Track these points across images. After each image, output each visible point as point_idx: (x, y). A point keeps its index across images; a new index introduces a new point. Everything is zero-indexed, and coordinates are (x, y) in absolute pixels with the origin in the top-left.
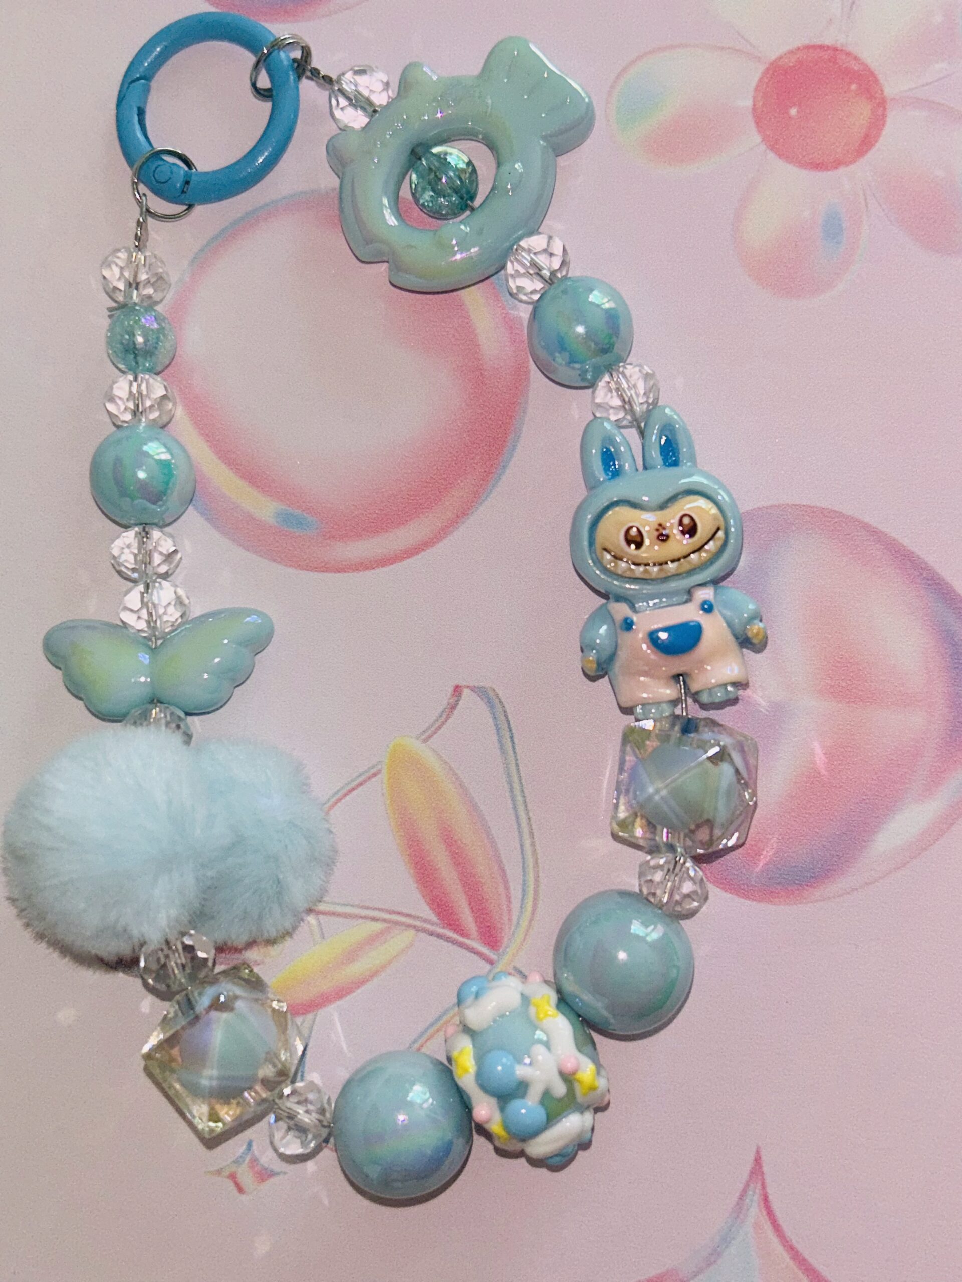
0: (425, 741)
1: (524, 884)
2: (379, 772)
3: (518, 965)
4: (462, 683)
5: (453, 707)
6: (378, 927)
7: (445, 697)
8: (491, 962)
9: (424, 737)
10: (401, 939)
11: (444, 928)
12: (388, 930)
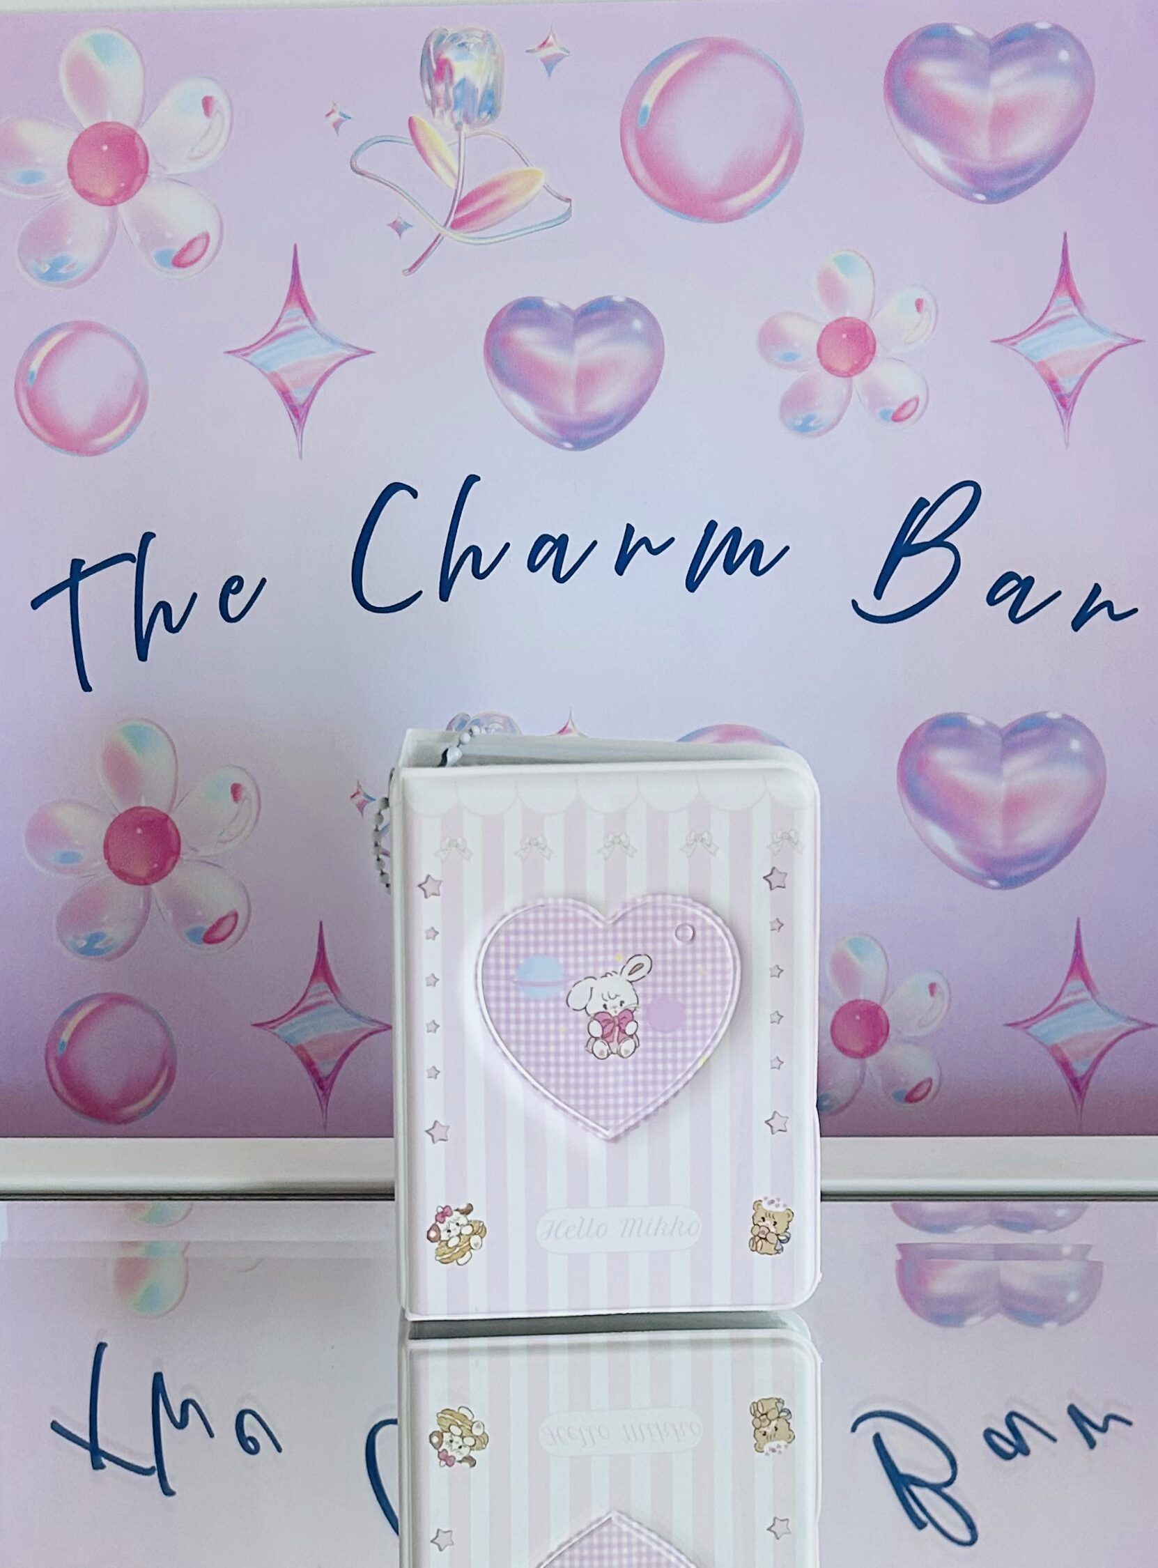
0: (544, 187)
1: (482, 238)
2: (527, 166)
3: (443, 240)
5: (559, 198)
6: (456, 172)
7: (564, 195)
8: (445, 225)
9: (546, 185)
10: (451, 183)
11: (458, 202)
12: (454, 175)
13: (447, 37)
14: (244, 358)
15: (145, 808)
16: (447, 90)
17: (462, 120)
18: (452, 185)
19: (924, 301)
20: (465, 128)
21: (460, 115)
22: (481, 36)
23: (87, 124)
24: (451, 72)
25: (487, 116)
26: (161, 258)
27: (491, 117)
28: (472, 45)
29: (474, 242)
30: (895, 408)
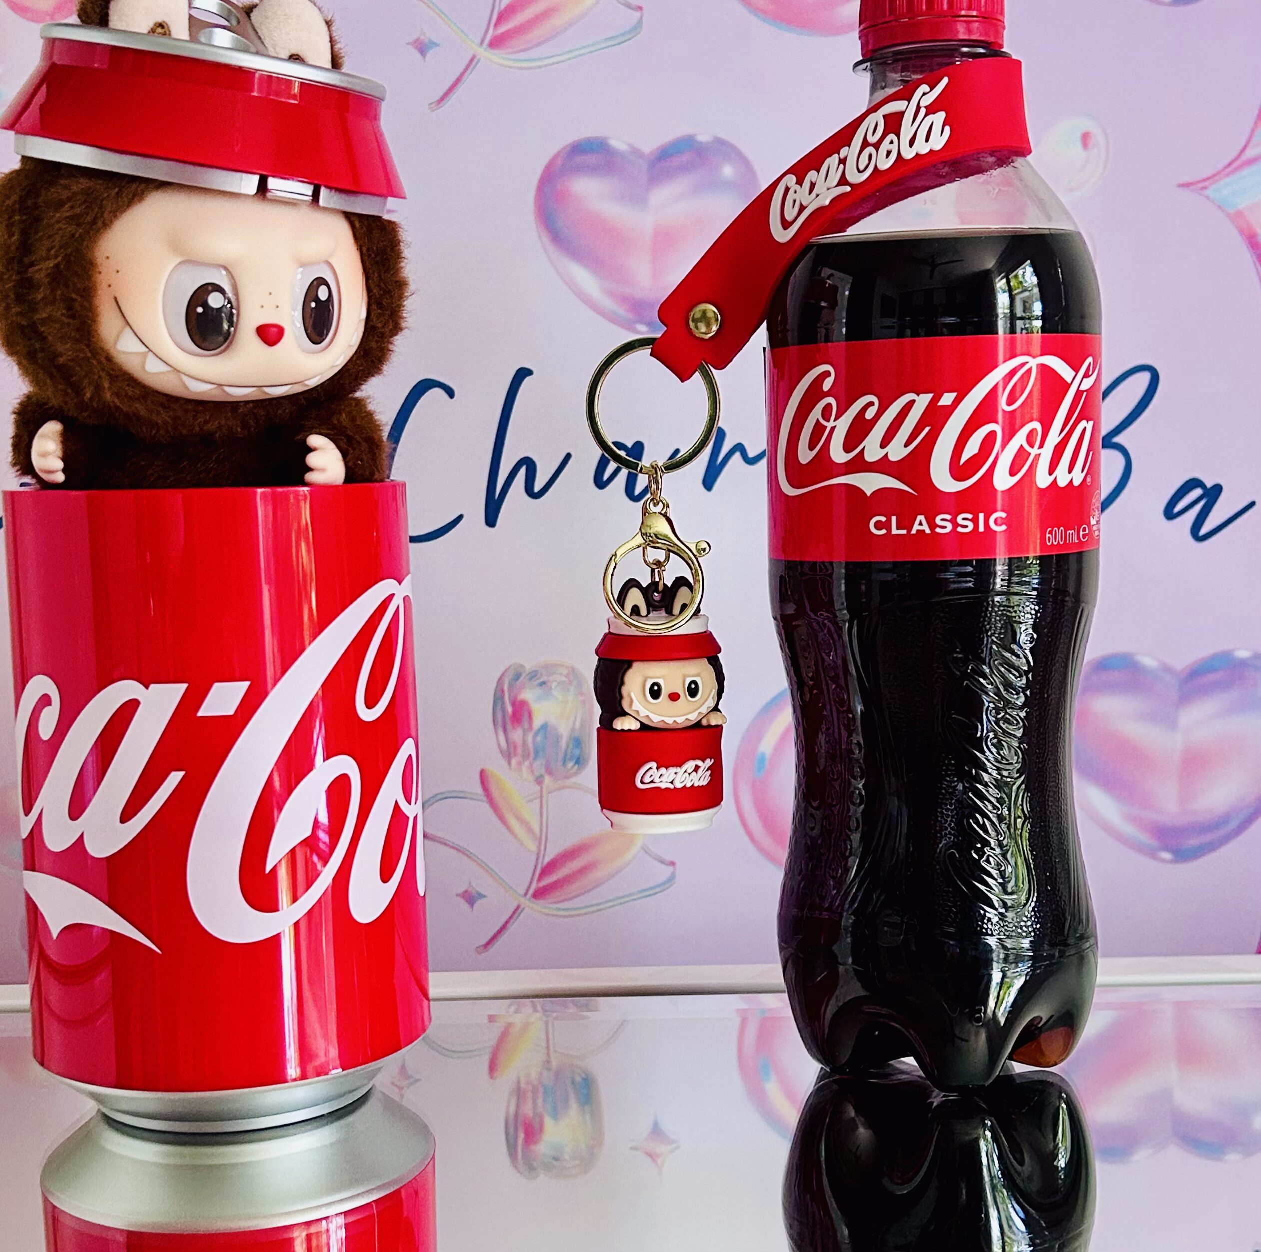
19: (1091, 135)
29: (518, 64)
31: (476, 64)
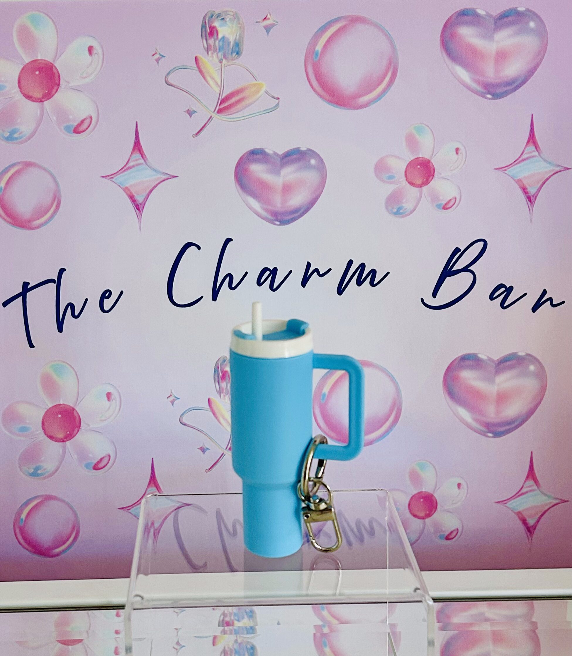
1: (233, 118)
2: (257, 81)
3: (214, 119)
4: (280, 99)
5: (273, 97)
6: (219, 84)
7: (276, 96)
8: (214, 111)
9: (266, 91)
10: (217, 90)
11: (221, 100)
12: (219, 87)
13: (214, 16)
14: (112, 180)
15: (63, 404)
16: (214, 43)
17: (223, 58)
18: (218, 92)
19: (459, 149)
20: (224, 61)
21: (222, 55)
22: (233, 15)
23: (27, 60)
24: (217, 33)
25: (235, 56)
26: (67, 128)
27: (237, 56)
28: (227, 20)
29: (229, 120)
30: (444, 203)
31: (212, 119)
